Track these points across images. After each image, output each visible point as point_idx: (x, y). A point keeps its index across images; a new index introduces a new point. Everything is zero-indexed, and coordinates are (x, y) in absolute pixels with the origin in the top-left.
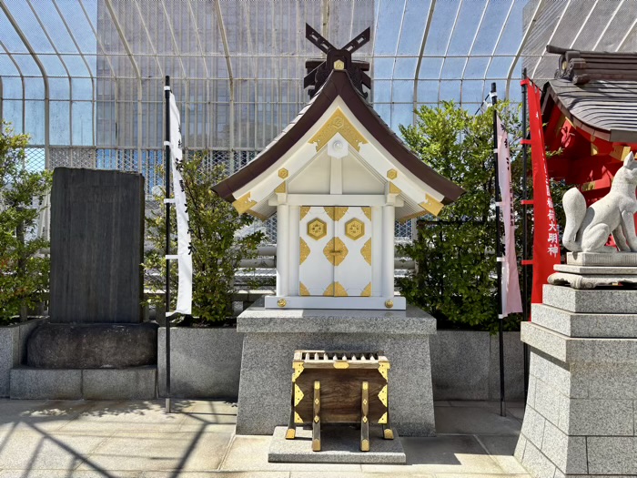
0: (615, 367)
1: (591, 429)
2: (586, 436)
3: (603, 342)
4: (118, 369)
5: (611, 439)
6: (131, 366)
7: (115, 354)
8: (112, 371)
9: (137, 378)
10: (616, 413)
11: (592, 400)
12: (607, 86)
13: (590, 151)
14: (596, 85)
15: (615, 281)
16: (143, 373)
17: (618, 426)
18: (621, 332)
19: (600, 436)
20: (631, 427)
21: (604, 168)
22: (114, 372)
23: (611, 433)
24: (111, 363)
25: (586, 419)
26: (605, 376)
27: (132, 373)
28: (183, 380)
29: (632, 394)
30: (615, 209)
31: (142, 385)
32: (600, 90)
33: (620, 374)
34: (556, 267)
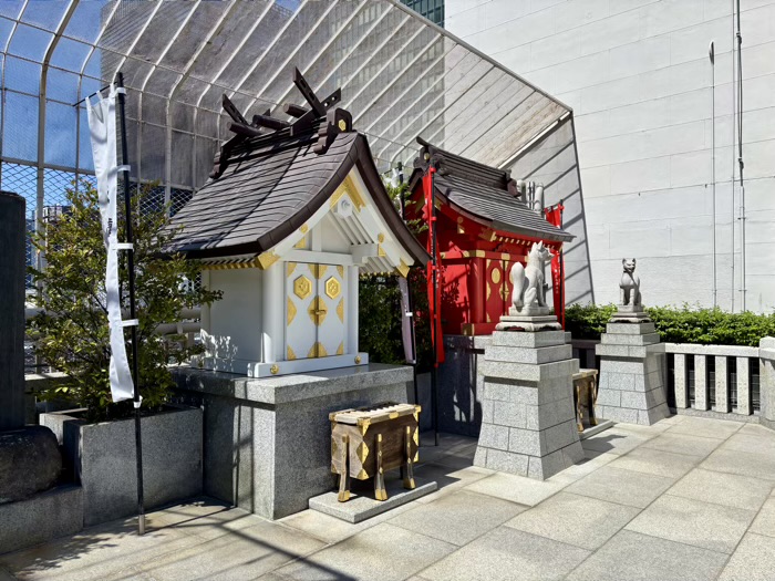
4: (22, 500)
6: (40, 492)
7: (11, 480)
8: (14, 506)
9: (57, 505)
13: (456, 230)
16: (65, 497)
21: (451, 243)
22: (19, 507)
24: (5, 495)
27: (48, 501)
28: (120, 494)
31: (65, 514)
34: (502, 318)
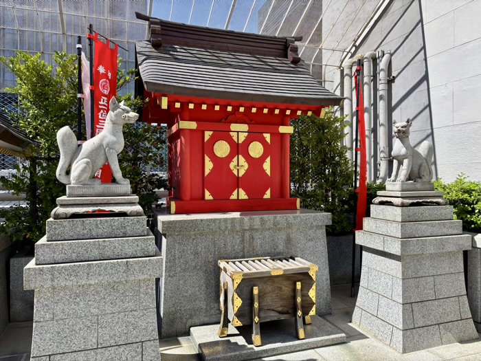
0: (81, 289)
1: (55, 348)
2: (50, 355)
3: (63, 267)
5: (75, 354)
10: (80, 329)
11: (57, 321)
12: (178, 50)
14: (170, 49)
15: (90, 209)
17: (83, 341)
18: (86, 256)
19: (64, 353)
20: (94, 340)
23: (75, 349)
25: (50, 339)
26: (70, 297)
29: (97, 310)
30: (100, 147)
32: (171, 52)
33: (85, 294)
